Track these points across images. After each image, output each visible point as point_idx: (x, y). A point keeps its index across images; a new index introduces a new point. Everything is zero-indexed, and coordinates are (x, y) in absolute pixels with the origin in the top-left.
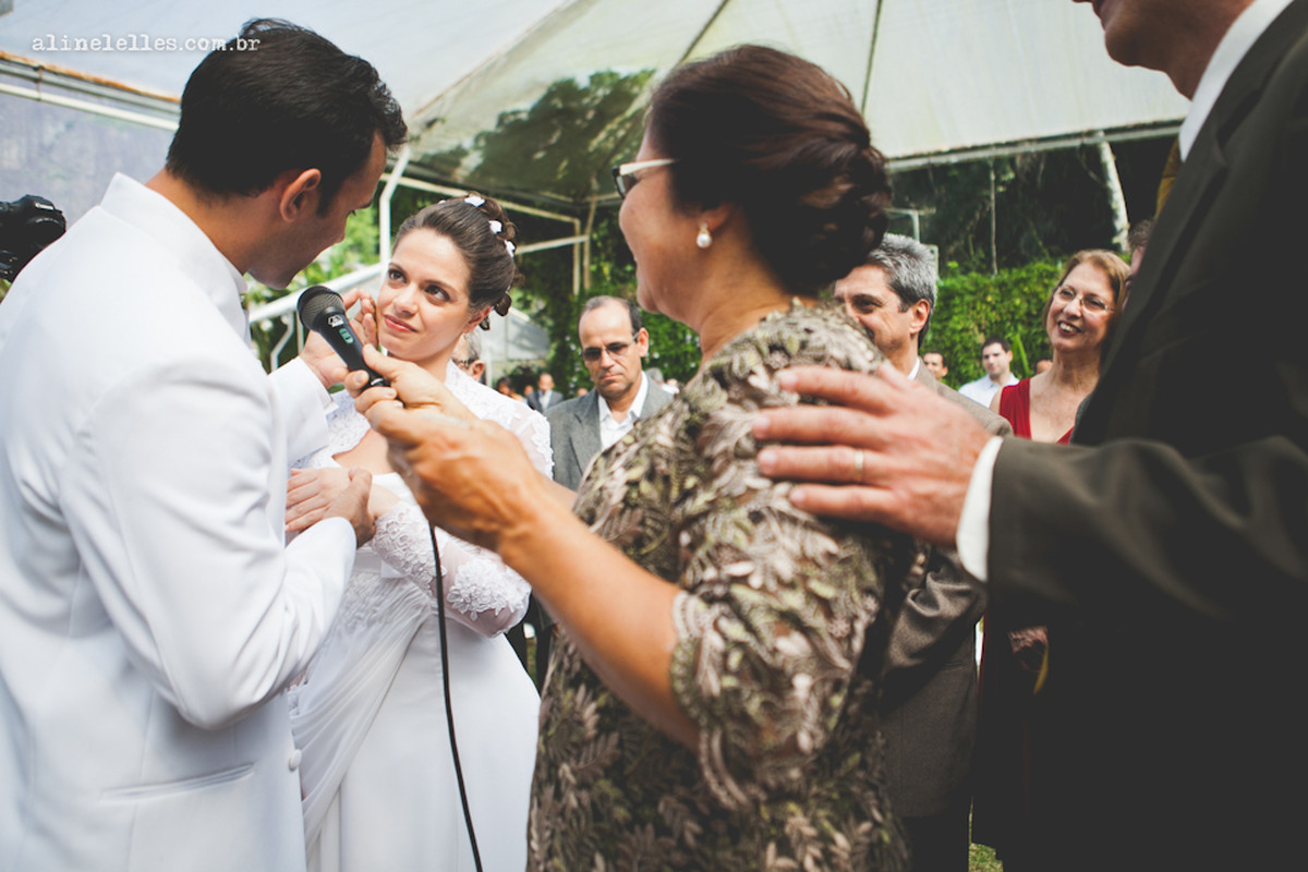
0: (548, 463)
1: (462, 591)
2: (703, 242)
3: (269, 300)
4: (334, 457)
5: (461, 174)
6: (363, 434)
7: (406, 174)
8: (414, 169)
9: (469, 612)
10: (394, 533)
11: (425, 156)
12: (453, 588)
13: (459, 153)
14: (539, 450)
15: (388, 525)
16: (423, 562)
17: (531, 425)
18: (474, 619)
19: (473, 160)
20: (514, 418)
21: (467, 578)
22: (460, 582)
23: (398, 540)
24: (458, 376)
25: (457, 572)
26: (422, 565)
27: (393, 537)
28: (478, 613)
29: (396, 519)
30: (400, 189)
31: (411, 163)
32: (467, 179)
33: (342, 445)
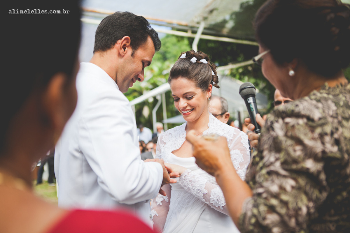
0: (248, 150)
1: (214, 199)
2: (292, 74)
3: (152, 89)
4: (172, 152)
5: (225, 31)
6: (183, 143)
7: (203, 33)
8: (206, 31)
9: (219, 207)
10: (187, 179)
11: (211, 25)
12: (211, 197)
13: (225, 22)
14: (244, 146)
15: (184, 177)
16: (199, 189)
17: (240, 136)
18: (222, 209)
19: (230, 25)
20: (234, 134)
21: (215, 194)
22: (213, 195)
23: (189, 182)
24: (214, 120)
25: (211, 192)
26: (199, 190)
27: (187, 181)
28: (222, 207)
29: (187, 174)
30: (201, 40)
31: (205, 29)
32: (228, 33)
33: (175, 147)
